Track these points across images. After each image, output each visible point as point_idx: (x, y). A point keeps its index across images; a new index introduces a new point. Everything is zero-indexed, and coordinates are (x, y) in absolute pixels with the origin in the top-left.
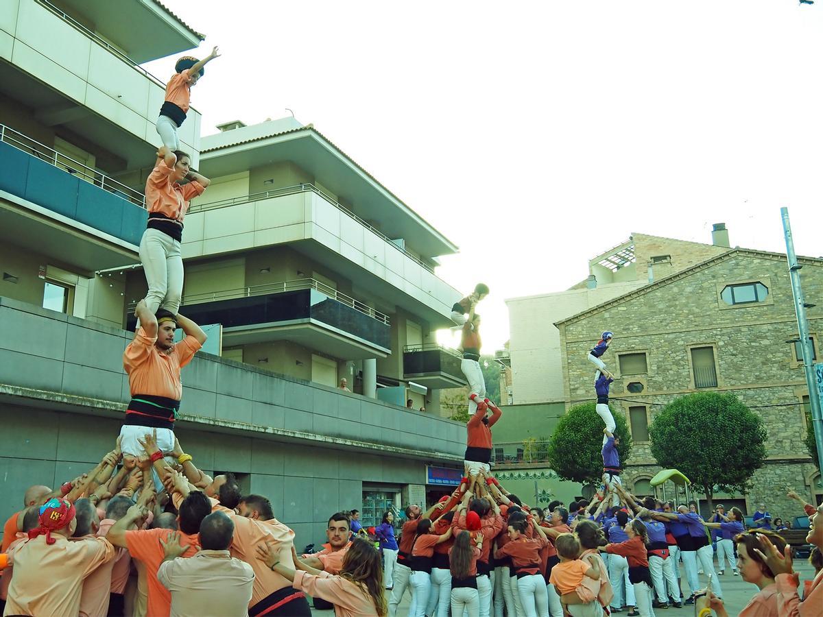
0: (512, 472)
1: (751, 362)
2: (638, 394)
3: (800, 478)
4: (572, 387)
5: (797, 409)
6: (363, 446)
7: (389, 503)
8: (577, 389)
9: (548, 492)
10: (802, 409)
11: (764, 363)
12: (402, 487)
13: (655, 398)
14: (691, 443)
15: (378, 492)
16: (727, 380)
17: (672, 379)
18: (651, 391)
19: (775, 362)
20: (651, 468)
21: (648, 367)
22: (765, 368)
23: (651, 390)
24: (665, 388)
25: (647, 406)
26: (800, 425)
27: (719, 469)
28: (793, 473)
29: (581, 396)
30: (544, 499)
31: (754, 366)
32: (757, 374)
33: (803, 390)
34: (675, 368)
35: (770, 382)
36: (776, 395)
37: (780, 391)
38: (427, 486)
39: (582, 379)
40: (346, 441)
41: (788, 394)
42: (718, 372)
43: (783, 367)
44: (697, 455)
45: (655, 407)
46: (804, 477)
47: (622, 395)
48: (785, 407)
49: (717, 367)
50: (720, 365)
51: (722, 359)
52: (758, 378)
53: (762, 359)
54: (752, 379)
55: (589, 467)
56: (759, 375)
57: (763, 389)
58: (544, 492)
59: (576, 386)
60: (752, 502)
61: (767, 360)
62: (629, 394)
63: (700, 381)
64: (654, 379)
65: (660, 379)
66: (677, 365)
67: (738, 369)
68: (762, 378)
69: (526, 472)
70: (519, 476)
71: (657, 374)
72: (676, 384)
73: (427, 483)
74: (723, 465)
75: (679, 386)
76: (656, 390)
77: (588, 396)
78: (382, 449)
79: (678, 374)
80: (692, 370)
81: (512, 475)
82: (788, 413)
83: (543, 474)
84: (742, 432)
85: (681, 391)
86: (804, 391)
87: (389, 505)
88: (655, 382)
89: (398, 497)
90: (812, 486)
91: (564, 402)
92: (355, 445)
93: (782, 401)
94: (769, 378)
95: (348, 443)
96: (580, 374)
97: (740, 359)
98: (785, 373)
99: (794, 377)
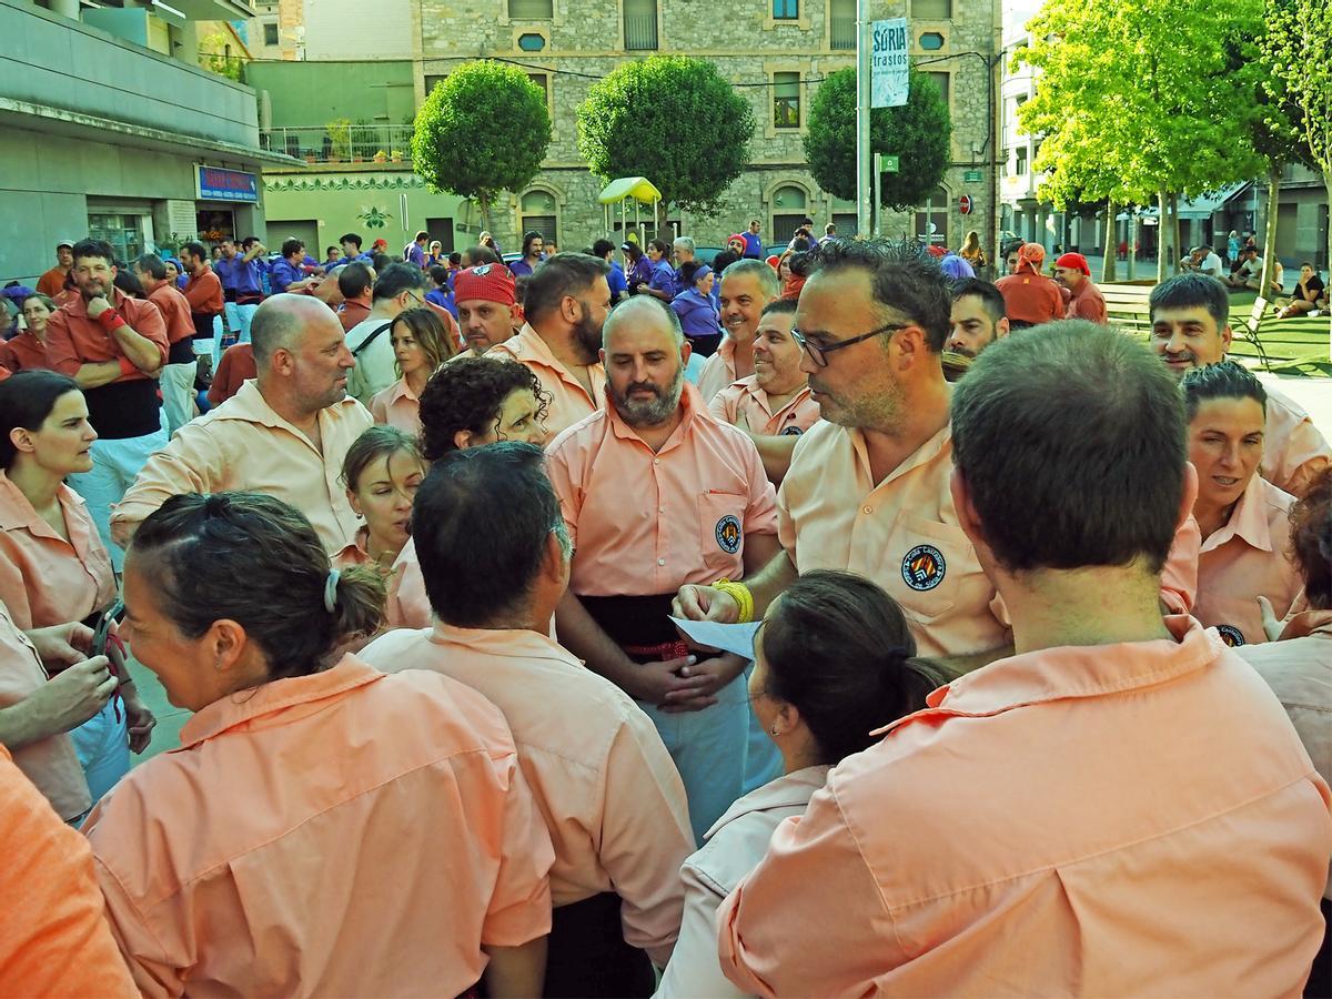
0: (320, 177)
1: (709, 14)
2: (535, 54)
3: (756, 192)
4: (426, 35)
5: (764, 91)
6: (93, 123)
7: (130, 235)
8: (435, 38)
9: (382, 210)
10: (772, 92)
11: (728, 18)
12: (156, 204)
13: (561, 62)
14: (651, 137)
15: (111, 216)
16: (673, 40)
17: (590, 32)
18: (557, 51)
19: (744, 18)
20: (548, 173)
21: (555, 9)
22: (728, 26)
23: (555, 48)
24: (578, 47)
25: (549, 75)
26: (765, 115)
27: (686, 179)
28: (748, 184)
29: (442, 51)
30: (375, 223)
31: (713, 22)
32: (717, 34)
33: (775, 63)
34: (596, 14)
35: (733, 47)
36: (739, 69)
37: (745, 64)
38: (197, 202)
39: (443, 22)
40: (60, 113)
41: (755, 69)
42: (660, 26)
43: (752, 27)
44: (658, 155)
45: (561, 77)
46: (762, 191)
47: (509, 54)
48: (748, 88)
49: (660, 18)
50: (664, 16)
51: (668, 7)
52: (717, 41)
53: (726, 12)
54: (708, 41)
55: (487, 171)
56: (718, 37)
57: (721, 58)
58: (374, 211)
59: (434, 33)
60: (690, 225)
61: (732, 13)
62: (521, 52)
63: (634, 39)
64: (561, 30)
65: (572, 31)
66: (599, 9)
67: (690, 26)
68: (722, 42)
69: (343, 176)
70: (332, 183)
71: (568, 21)
72: (597, 41)
73: (199, 197)
74: (693, 173)
75: (600, 45)
76: (564, 49)
77: (452, 52)
78: (129, 131)
79: (600, 25)
80: (621, 21)
81: (318, 182)
82: (752, 98)
83: (372, 182)
84: (724, 122)
85: (602, 54)
86: (777, 66)
87: (132, 239)
88: (563, 35)
89: (146, 225)
90: (771, 204)
91: (411, 61)
92: (79, 121)
93: (746, 78)
94: (733, 41)
95: (65, 117)
96: (442, 14)
97: (695, 9)
98: (755, 35)
99: (766, 43)
